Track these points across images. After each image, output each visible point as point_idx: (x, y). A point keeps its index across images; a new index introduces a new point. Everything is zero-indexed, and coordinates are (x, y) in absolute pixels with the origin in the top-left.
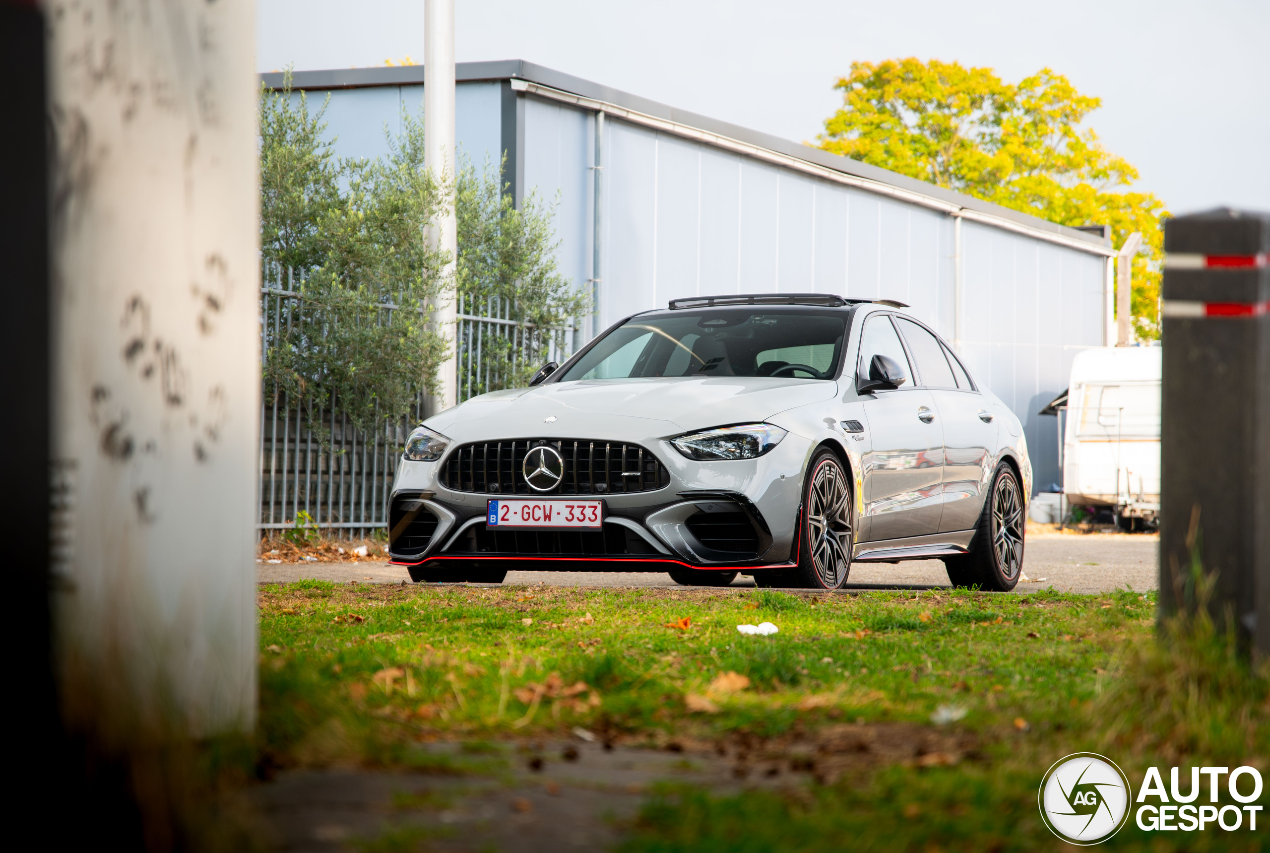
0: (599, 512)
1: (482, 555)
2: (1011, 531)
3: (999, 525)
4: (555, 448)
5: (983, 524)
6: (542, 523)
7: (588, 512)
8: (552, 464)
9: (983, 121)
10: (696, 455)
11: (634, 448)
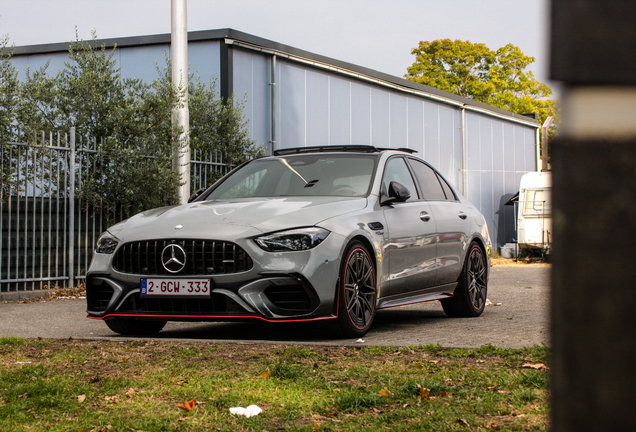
0: (208, 286)
1: (139, 313)
2: (478, 281)
3: (472, 279)
4: (181, 245)
5: (462, 278)
6: (173, 293)
7: (202, 286)
8: (179, 255)
9: (480, 68)
10: (271, 248)
11: (230, 245)
